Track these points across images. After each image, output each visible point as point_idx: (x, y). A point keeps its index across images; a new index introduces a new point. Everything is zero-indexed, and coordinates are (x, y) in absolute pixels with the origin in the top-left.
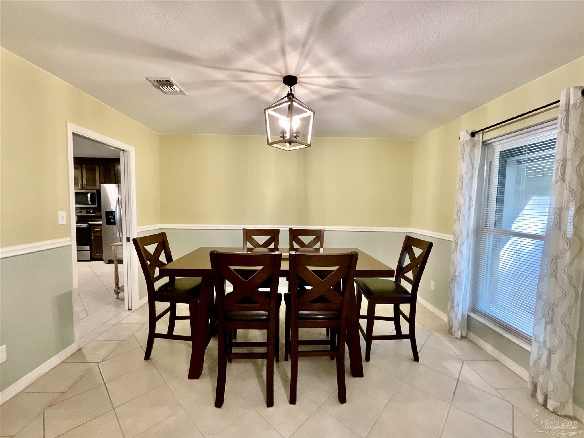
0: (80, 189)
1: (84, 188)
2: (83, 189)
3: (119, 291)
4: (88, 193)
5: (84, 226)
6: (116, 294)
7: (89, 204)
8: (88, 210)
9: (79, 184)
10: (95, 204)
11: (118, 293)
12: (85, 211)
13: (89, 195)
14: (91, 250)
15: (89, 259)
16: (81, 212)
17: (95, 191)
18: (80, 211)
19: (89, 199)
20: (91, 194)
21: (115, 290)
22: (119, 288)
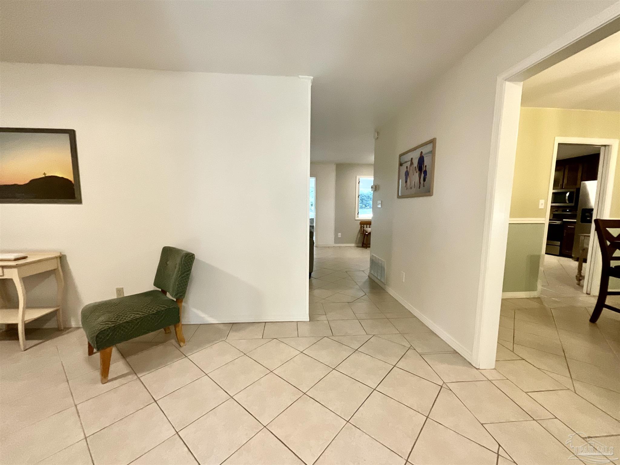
0: (560, 189)
1: (564, 188)
2: (562, 188)
3: (581, 278)
4: (567, 193)
5: (558, 222)
6: (577, 280)
7: (566, 203)
8: (564, 208)
9: (560, 184)
10: (573, 203)
11: (580, 280)
12: (561, 209)
13: (568, 194)
14: (561, 246)
15: (558, 254)
16: (557, 211)
17: (575, 190)
18: (556, 209)
19: (567, 198)
20: (569, 194)
21: (576, 276)
22: (581, 276)
